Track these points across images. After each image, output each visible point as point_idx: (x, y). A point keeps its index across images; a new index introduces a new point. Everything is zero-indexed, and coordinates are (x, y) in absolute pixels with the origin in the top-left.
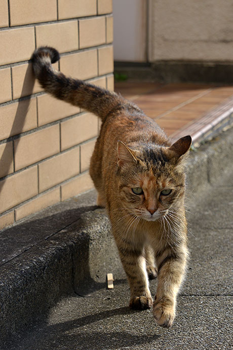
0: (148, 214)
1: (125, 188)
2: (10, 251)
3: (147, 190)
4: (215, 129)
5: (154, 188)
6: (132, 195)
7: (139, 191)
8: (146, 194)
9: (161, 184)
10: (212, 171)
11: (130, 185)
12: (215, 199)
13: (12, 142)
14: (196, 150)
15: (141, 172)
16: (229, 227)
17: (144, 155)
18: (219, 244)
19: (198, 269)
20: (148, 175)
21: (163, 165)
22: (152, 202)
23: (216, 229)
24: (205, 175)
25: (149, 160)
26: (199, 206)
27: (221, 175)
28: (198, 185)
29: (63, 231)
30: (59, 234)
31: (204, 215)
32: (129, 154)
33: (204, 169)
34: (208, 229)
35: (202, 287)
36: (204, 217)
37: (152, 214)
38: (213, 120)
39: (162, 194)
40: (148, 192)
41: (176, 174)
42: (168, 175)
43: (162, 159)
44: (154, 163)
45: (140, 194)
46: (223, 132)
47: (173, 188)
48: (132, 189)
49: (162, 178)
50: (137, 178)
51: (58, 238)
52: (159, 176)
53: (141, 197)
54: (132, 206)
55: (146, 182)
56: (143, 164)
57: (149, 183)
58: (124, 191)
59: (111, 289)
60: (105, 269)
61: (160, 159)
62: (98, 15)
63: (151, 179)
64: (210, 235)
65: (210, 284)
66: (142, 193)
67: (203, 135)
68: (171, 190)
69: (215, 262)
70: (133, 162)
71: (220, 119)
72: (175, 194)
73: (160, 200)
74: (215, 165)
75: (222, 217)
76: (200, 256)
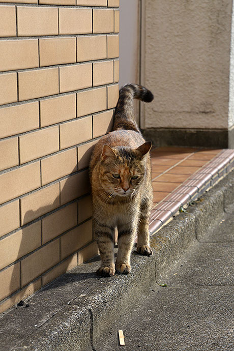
0: (122, 191)
1: (108, 174)
2: (40, 316)
3: (123, 176)
4: (200, 190)
5: (128, 175)
6: (113, 179)
7: (117, 176)
8: (122, 178)
9: (132, 173)
10: (199, 229)
11: (111, 172)
12: (203, 254)
13: (40, 221)
14: (185, 211)
15: (119, 164)
16: (217, 283)
17: (120, 152)
18: (211, 301)
19: (195, 327)
20: (124, 166)
21: (132, 160)
22: (126, 184)
23: (207, 285)
24: (193, 233)
25: (124, 156)
26: (190, 261)
27: (206, 231)
28: (188, 242)
29: (82, 295)
30: (79, 298)
31: (194, 271)
32: (112, 152)
33: (192, 228)
34: (200, 285)
35: (200, 346)
36: (195, 273)
37: (125, 191)
38: (198, 183)
39: (132, 179)
40: (123, 178)
41: (141, 166)
42: (136, 167)
43: (131, 155)
44: (127, 158)
45: (118, 178)
46: (206, 192)
47: (139, 175)
48: (113, 175)
49: (133, 169)
50: (117, 167)
51: (78, 302)
52: (131, 167)
53: (119, 180)
54: (112, 185)
55: (122, 171)
56: (121, 158)
57: (124, 172)
58: (107, 176)
59: (123, 346)
60: (116, 325)
61: (130, 156)
62: (107, 110)
63: (126, 169)
64: (202, 292)
65: (207, 343)
66: (119, 177)
67: (190, 197)
68: (138, 177)
69: (209, 320)
70: (114, 157)
71: (203, 182)
72: (140, 179)
73: (130, 183)
74: (201, 224)
75: (210, 273)
76: (195, 313)
